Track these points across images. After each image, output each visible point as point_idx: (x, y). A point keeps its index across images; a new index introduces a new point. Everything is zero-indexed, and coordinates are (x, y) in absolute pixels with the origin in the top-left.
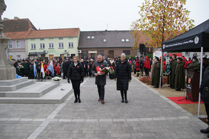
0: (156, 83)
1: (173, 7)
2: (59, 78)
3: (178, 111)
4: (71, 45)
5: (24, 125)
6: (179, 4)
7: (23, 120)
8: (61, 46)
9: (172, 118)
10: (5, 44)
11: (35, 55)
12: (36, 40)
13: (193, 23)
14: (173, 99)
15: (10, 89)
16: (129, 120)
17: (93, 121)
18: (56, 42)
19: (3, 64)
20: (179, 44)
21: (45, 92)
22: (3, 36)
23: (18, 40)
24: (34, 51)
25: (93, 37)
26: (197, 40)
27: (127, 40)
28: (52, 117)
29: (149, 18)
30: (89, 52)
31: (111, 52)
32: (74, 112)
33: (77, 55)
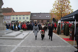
0: (58, 33)
1: (65, 5)
2: (22, 30)
3: (66, 44)
4: (27, 18)
5: (8, 48)
6: (68, 3)
7: (8, 46)
8: (24, 18)
9: (64, 46)
10: (2, 17)
11: (14, 21)
12: (14, 16)
13: (73, 11)
14: (65, 39)
15: (4, 34)
16: (48, 47)
17: (34, 47)
18: (22, 17)
19: (2, 25)
20: (67, 18)
21: (17, 35)
22: (2, 14)
23: (8, 16)
25: (36, 15)
26: (74, 17)
27: (48, 17)
28: (19, 45)
29: (56, 8)
30: (34, 21)
31: (42, 21)
32: (27, 43)
33: (29, 22)
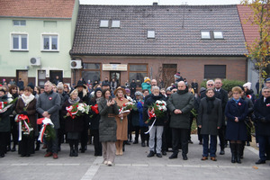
8: (20, 44)
25: (116, 24)
27: (218, 35)
31: (169, 67)
33: (67, 74)
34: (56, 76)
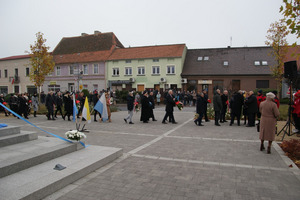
4: (171, 71)
8: (156, 71)
12: (120, 62)
18: (148, 65)
24: (116, 79)
25: (206, 58)
27: (264, 63)
30: (200, 82)
33: (179, 86)
34: (174, 87)
